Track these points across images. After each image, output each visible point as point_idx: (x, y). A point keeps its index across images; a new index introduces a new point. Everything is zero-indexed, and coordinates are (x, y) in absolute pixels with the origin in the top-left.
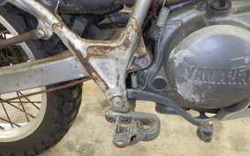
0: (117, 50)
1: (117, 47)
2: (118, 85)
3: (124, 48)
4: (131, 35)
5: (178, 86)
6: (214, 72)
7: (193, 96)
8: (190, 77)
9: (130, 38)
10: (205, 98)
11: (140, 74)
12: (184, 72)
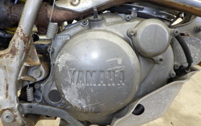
0: (4, 57)
1: (5, 55)
2: (7, 96)
3: (11, 55)
4: (17, 43)
5: (64, 91)
6: (94, 74)
7: (80, 102)
8: (73, 81)
9: (16, 46)
10: (91, 102)
11: (37, 86)
12: (67, 76)
